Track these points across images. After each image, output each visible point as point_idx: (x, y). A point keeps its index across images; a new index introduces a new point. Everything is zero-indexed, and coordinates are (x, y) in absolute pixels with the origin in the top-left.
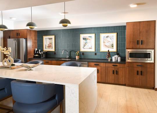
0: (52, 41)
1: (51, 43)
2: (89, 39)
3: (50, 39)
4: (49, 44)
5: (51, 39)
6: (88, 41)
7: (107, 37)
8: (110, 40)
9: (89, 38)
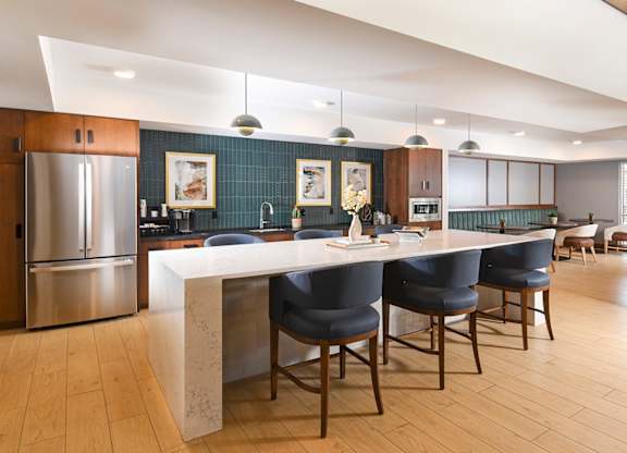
0: (205, 172)
1: (200, 181)
2: (318, 174)
3: (195, 165)
4: (191, 181)
5: (203, 164)
6: (316, 178)
7: (355, 171)
8: (360, 179)
9: (318, 171)
